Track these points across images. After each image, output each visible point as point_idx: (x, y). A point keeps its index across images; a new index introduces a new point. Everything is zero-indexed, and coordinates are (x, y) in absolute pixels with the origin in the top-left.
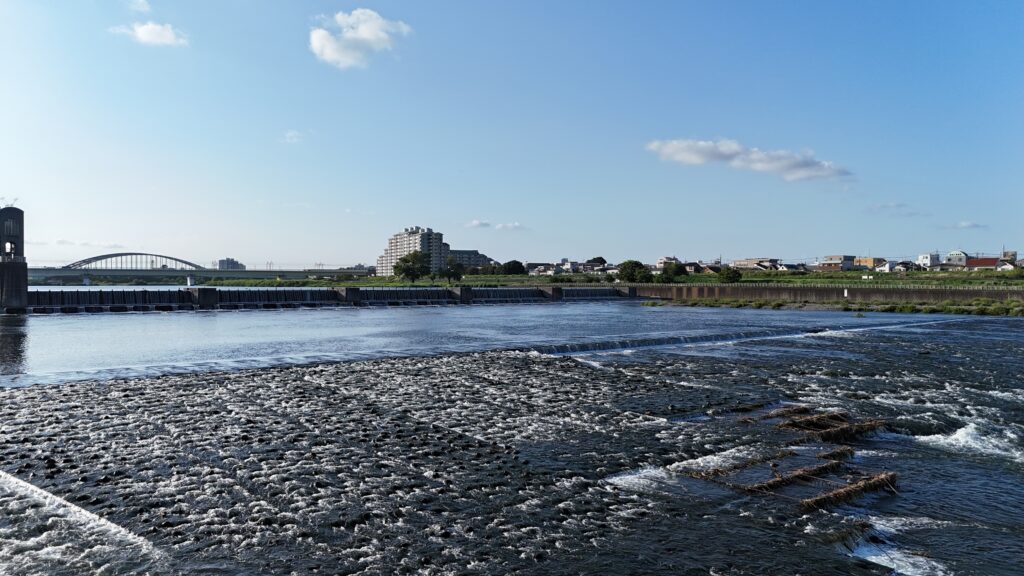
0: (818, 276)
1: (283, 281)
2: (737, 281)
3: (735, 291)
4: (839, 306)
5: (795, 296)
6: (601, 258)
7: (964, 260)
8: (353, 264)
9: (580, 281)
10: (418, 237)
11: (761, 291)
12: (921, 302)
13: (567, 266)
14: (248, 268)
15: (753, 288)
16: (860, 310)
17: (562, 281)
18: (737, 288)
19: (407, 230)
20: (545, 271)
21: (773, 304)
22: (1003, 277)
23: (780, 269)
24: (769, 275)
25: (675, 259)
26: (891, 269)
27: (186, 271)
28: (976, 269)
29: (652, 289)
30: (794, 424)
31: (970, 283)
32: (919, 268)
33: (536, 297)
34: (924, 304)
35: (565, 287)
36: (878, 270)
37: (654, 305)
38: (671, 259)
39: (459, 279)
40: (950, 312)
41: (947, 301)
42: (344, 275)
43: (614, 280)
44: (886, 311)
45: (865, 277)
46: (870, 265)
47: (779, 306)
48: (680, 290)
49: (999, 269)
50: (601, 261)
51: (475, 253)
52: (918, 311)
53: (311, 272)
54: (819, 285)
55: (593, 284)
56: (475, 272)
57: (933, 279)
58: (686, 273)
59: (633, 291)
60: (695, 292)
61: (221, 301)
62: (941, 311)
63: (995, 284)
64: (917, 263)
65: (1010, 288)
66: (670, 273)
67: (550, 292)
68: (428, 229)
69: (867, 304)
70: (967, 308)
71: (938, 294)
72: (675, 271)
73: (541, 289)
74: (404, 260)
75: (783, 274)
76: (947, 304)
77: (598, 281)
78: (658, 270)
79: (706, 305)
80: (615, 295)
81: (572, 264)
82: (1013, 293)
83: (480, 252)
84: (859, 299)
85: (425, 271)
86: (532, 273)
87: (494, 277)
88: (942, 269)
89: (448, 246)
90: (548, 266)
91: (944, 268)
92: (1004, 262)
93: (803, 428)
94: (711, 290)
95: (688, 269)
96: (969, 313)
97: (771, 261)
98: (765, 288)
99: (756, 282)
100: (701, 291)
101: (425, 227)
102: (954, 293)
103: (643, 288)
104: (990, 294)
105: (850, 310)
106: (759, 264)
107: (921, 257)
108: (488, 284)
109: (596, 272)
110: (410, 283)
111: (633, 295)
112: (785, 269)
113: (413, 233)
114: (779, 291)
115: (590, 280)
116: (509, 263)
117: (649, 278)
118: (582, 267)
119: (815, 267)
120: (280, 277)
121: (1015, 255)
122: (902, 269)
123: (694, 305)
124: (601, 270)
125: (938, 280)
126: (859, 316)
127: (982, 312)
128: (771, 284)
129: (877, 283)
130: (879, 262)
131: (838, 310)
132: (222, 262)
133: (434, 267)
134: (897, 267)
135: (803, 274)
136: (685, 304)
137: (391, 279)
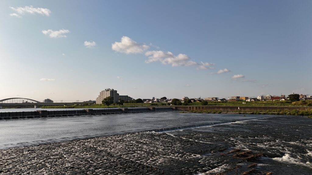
0: (230, 103)
1: (67, 106)
2: (207, 105)
3: (206, 108)
4: (238, 112)
5: (224, 109)
6: (165, 97)
7: (270, 97)
8: (88, 100)
9: (160, 105)
10: (109, 92)
11: (214, 108)
12: (260, 111)
13: (155, 100)
14: (54, 102)
15: (212, 107)
16: (244, 114)
17: (154, 105)
18: (207, 107)
19: (106, 90)
20: (149, 102)
21: (218, 112)
22: (282, 103)
23: (219, 101)
24: (215, 103)
25: (187, 97)
26: (250, 100)
27: (34, 103)
28: (274, 100)
29: (182, 107)
30: (238, 156)
31: (273, 105)
32: (258, 100)
33: (148, 110)
34: (261, 111)
35: (156, 107)
36: (246, 101)
37: (183, 112)
38: (186, 98)
39: (123, 105)
40: (269, 114)
41: (268, 111)
42: (86, 104)
43: (170, 104)
44: (251, 114)
45: (243, 103)
46: (244, 99)
47: (220, 113)
48: (190, 107)
49: (281, 100)
50: (165, 98)
51: (127, 96)
52: (260, 114)
53: (75, 103)
54: (231, 106)
55: (164, 106)
56: (127, 102)
57: (262, 103)
58: (191, 102)
59: (176, 108)
60: (195, 108)
61: (49, 114)
62: (266, 114)
63: (281, 105)
64: (257, 98)
65: (285, 106)
66: (187, 102)
67: (152, 109)
68: (113, 89)
69: (246, 112)
70: (274, 113)
71: (265, 108)
72: (188, 101)
73: (149, 108)
74: (105, 99)
75: (220, 102)
76: (268, 112)
77: (165, 105)
78: (183, 101)
79: (199, 113)
80: (171, 109)
81: (157, 99)
82: (286, 108)
83: (129, 96)
84: (243, 110)
85: (112, 102)
86: (145, 102)
87: (133, 104)
88: (264, 100)
89: (119, 94)
90: (149, 100)
91: (265, 100)
92: (282, 98)
93: (241, 157)
94: (199, 108)
95: (192, 101)
96: (275, 114)
97: (216, 98)
98: (215, 107)
99: (212, 105)
100: (196, 108)
101: (111, 89)
102: (269, 108)
103: (179, 107)
104: (279, 108)
105: (241, 114)
106: (212, 99)
107: (258, 97)
108: (132, 106)
109: (164, 102)
110: (107, 106)
111: (176, 109)
112: (220, 101)
113: (108, 90)
114: (219, 108)
115: (163, 105)
116: (138, 99)
117: (181, 104)
118: (160, 100)
119: (228, 100)
120: (65, 105)
121: (285, 96)
122: (253, 100)
123: (195, 113)
124: (166, 101)
125: (264, 104)
126: (245, 116)
127: (278, 114)
128: (217, 106)
129: (247, 105)
130: (247, 98)
131: (237, 114)
132: (46, 100)
133: (114, 101)
134: (252, 100)
135: (225, 102)
136: (192, 112)
137: (101, 105)
